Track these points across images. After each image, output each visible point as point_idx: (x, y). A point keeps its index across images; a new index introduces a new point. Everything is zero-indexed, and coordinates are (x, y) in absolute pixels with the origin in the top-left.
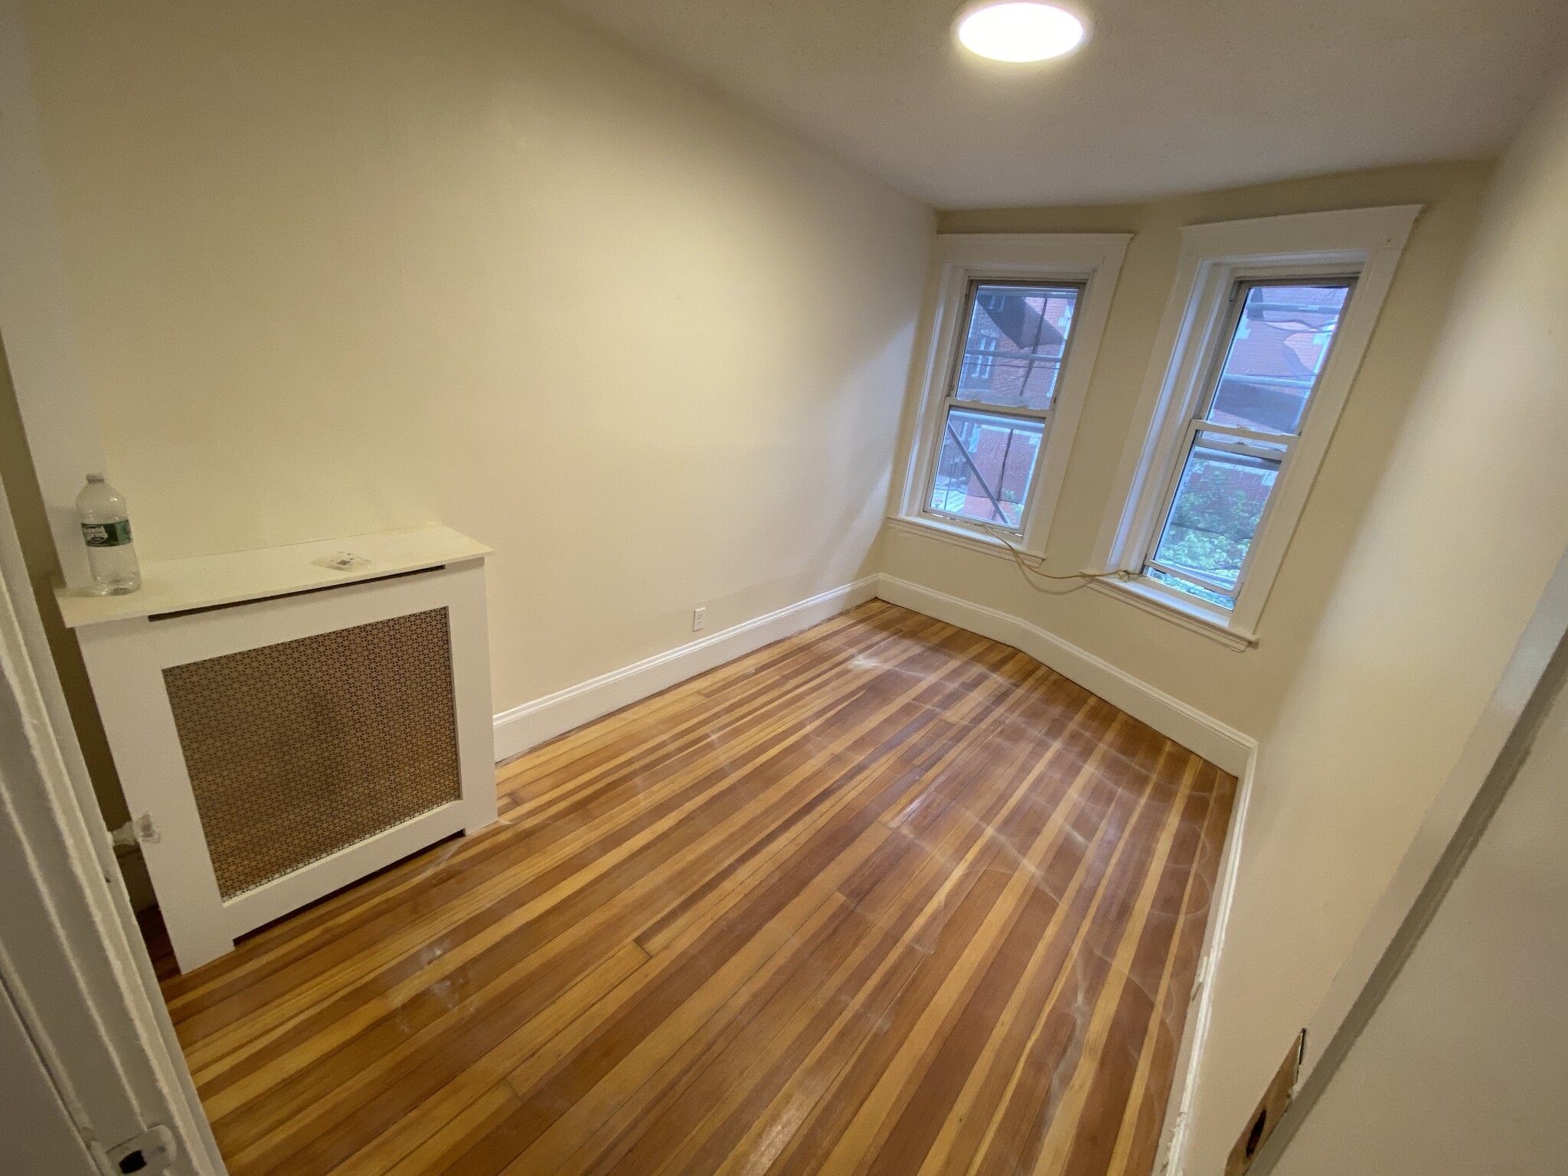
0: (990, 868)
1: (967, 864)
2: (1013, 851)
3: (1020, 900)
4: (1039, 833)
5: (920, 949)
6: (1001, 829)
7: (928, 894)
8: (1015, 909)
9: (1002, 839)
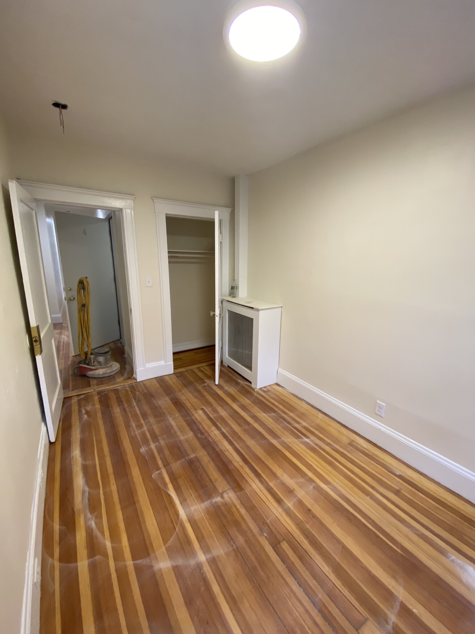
0: (175, 533)
1: (185, 522)
2: (180, 562)
3: (149, 536)
4: (186, 603)
5: (157, 472)
6: (199, 566)
7: (177, 489)
8: (147, 529)
9: (192, 562)
